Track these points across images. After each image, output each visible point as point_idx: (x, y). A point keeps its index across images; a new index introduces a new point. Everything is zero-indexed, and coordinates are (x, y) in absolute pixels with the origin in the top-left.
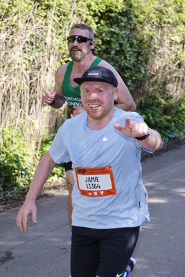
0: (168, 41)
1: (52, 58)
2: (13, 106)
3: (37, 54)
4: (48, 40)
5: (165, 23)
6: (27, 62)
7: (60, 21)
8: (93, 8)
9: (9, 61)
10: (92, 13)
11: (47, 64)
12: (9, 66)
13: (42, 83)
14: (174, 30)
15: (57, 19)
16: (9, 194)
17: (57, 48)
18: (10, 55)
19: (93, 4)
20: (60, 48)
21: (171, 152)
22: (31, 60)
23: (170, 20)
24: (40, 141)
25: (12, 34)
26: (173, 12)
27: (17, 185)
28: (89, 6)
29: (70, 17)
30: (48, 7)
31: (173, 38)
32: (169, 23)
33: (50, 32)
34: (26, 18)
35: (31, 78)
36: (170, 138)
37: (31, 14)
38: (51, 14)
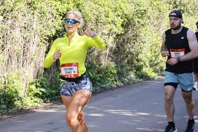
0: (101, 33)
1: (36, 36)
2: (14, 62)
3: (28, 34)
4: (34, 26)
5: (99, 22)
6: (22, 38)
7: (41, 16)
8: (59, 10)
9: (12, 36)
10: (59, 14)
11: (34, 40)
12: (12, 39)
13: (31, 51)
14: (104, 27)
15: (40, 15)
16: (10, 111)
17: (39, 31)
18: (13, 33)
19: (60, 8)
20: (41, 31)
21: (102, 94)
22: (25, 37)
23: (102, 21)
24: (28, 83)
25: (15, 21)
26: (104, 17)
27: (14, 106)
28: (57, 10)
29: (47, 14)
30: (35, 8)
31: (103, 31)
32: (101, 22)
33: (35, 22)
34: (22, 13)
35: (24, 48)
36: (101, 87)
37: (25, 11)
38: (36, 12)
